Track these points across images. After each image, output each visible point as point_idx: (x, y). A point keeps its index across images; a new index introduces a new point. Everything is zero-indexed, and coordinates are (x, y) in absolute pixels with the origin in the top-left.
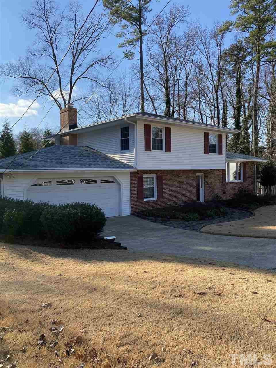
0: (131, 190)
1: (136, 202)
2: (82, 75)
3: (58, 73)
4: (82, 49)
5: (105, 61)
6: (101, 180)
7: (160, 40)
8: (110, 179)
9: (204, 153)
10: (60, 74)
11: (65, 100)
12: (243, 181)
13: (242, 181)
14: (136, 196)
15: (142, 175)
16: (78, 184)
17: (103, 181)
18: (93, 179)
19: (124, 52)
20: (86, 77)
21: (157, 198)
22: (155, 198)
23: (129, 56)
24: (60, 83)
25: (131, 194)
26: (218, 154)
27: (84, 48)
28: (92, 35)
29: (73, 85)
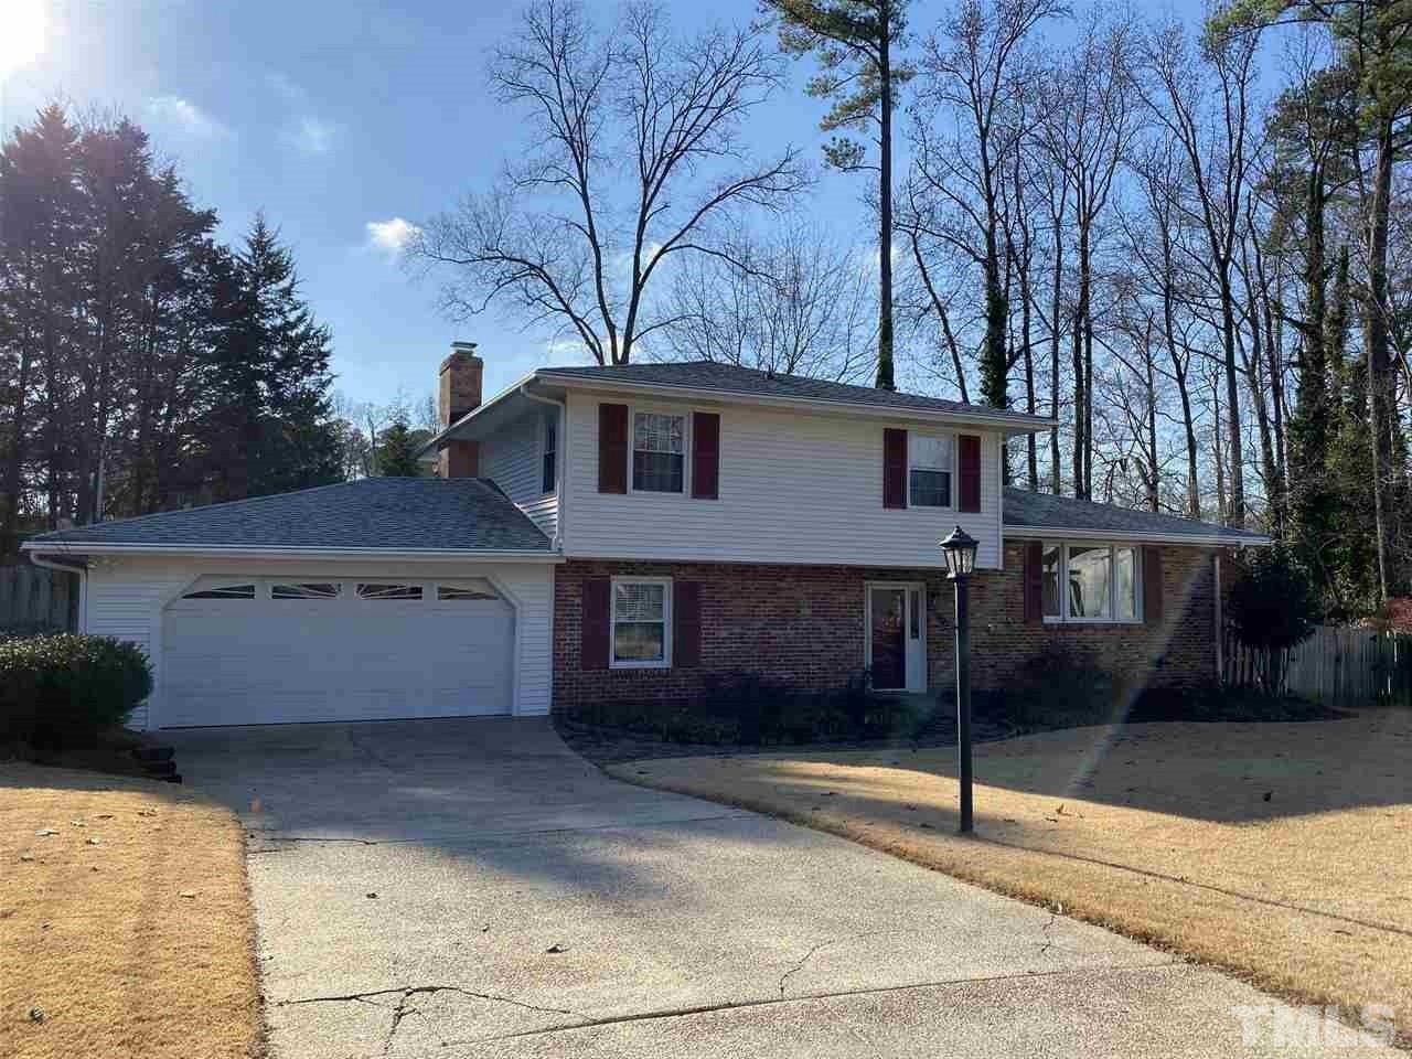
0: (558, 626)
1: (576, 669)
2: (676, 238)
3: (592, 237)
4: (676, 149)
5: (766, 183)
6: (441, 590)
7: (967, 90)
8: (477, 588)
9: (882, 505)
10: (600, 241)
11: (614, 326)
12: (1145, 622)
13: (1141, 622)
14: (578, 650)
15: (609, 576)
16: (349, 597)
17: (448, 594)
18: (409, 585)
19: (824, 147)
20: (691, 246)
21: (674, 663)
22: (667, 663)
23: (841, 157)
24: (599, 269)
25: (557, 641)
26: (957, 508)
27: (684, 146)
28: (710, 100)
29: (643, 274)
